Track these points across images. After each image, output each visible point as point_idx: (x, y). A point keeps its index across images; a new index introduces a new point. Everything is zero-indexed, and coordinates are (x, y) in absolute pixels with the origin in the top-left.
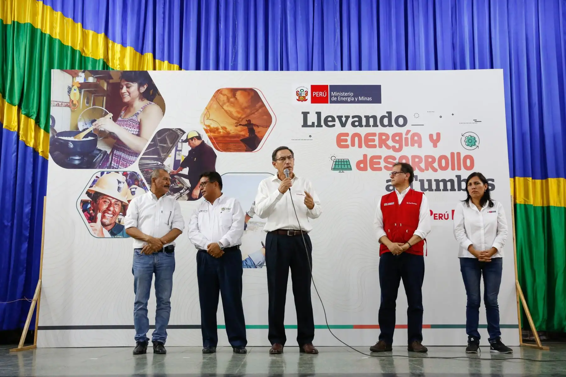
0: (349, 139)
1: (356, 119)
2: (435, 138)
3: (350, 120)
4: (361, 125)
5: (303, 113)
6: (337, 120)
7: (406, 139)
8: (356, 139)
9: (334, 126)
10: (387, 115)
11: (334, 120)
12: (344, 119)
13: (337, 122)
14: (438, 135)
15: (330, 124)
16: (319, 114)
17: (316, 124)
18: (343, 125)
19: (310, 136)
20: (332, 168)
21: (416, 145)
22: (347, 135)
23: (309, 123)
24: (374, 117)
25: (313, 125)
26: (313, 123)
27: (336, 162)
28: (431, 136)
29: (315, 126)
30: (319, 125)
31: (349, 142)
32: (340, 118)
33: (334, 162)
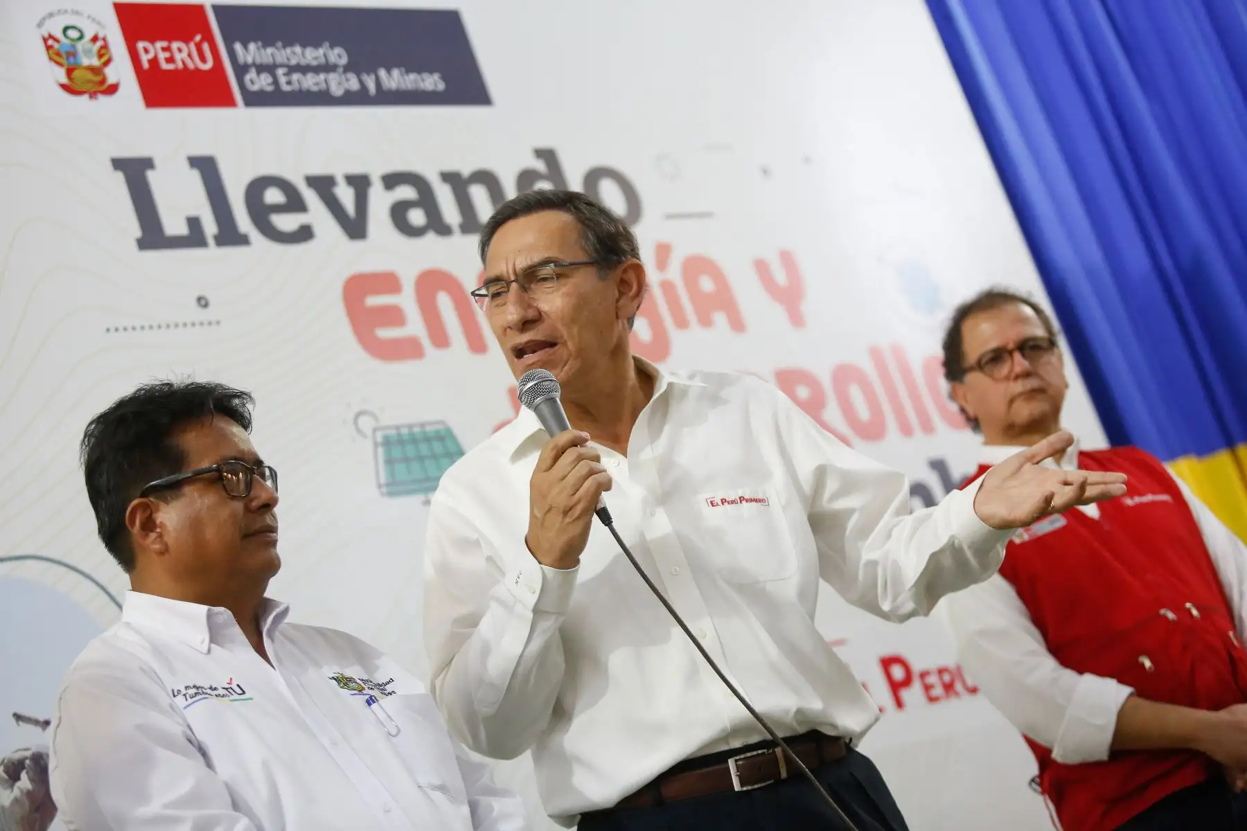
0: (407, 301)
1: (406, 192)
2: (780, 277)
3: (380, 201)
4: (438, 225)
5: (118, 164)
6: (310, 197)
7: (667, 287)
8: (444, 302)
9: (305, 234)
10: (540, 166)
11: (295, 203)
12: (345, 195)
13: (317, 214)
14: (787, 259)
15: (286, 222)
16: (206, 167)
17: (210, 227)
18: (355, 227)
19: (203, 302)
20: (380, 486)
21: (720, 318)
22: (388, 282)
23: (174, 225)
24: (486, 178)
25: (195, 237)
26: (194, 223)
27: (387, 442)
28: (761, 267)
29: (211, 241)
30: (230, 236)
31: (415, 326)
32: (323, 185)
33: (376, 445)
